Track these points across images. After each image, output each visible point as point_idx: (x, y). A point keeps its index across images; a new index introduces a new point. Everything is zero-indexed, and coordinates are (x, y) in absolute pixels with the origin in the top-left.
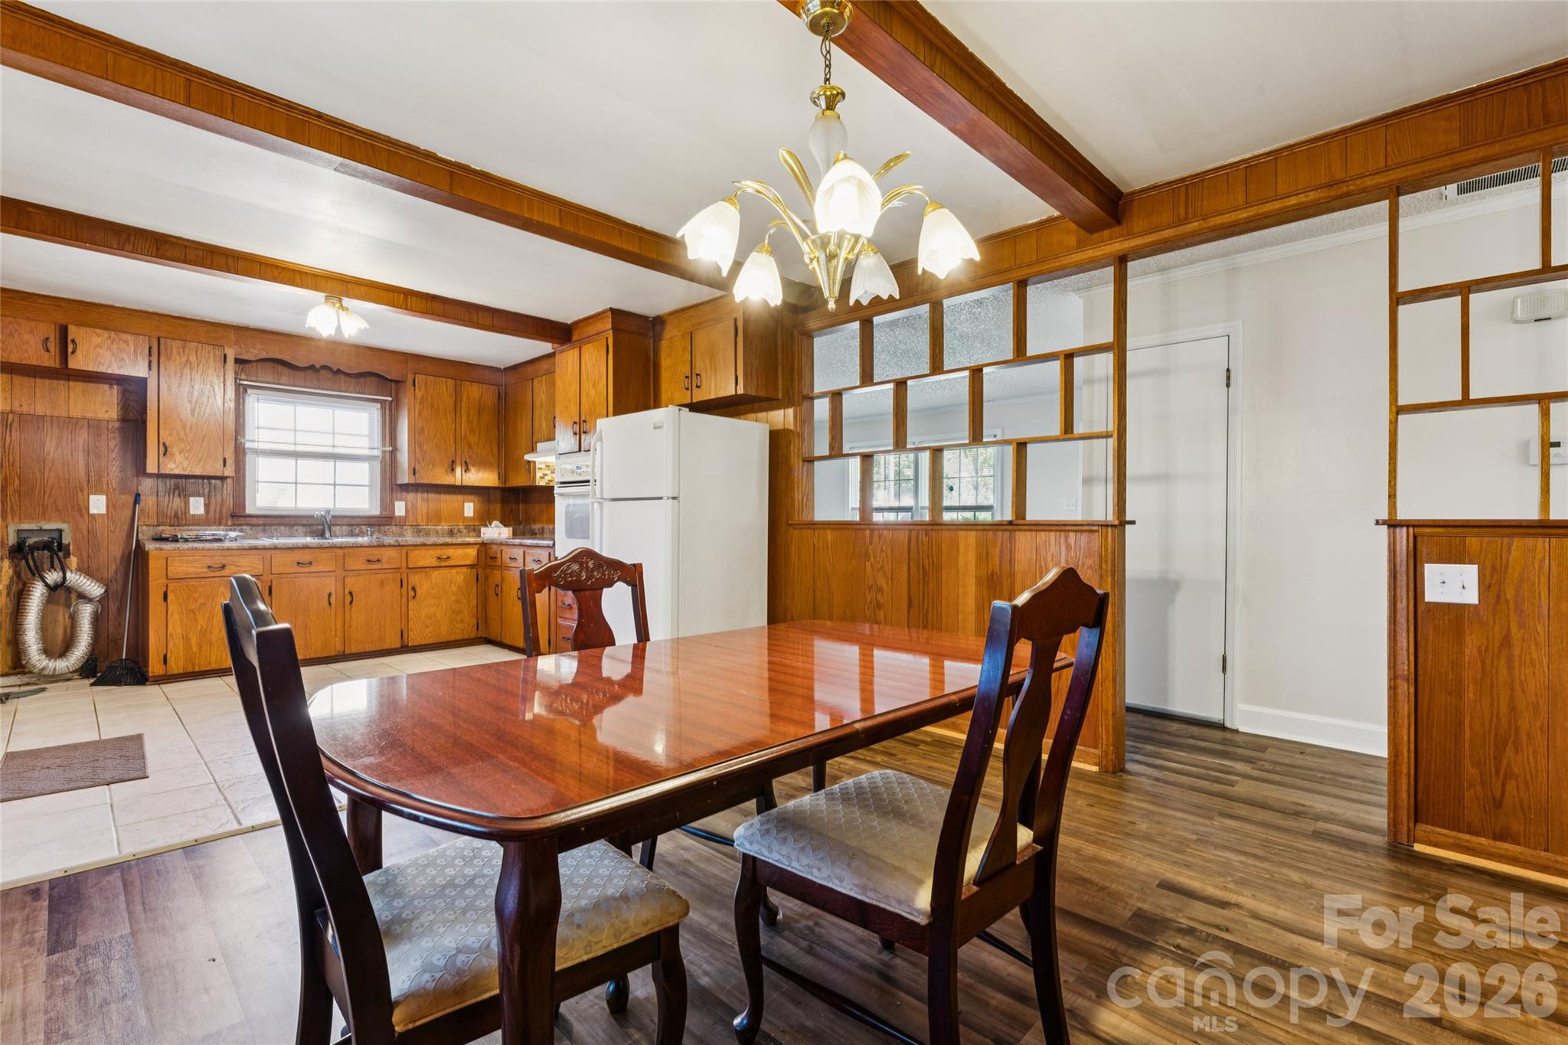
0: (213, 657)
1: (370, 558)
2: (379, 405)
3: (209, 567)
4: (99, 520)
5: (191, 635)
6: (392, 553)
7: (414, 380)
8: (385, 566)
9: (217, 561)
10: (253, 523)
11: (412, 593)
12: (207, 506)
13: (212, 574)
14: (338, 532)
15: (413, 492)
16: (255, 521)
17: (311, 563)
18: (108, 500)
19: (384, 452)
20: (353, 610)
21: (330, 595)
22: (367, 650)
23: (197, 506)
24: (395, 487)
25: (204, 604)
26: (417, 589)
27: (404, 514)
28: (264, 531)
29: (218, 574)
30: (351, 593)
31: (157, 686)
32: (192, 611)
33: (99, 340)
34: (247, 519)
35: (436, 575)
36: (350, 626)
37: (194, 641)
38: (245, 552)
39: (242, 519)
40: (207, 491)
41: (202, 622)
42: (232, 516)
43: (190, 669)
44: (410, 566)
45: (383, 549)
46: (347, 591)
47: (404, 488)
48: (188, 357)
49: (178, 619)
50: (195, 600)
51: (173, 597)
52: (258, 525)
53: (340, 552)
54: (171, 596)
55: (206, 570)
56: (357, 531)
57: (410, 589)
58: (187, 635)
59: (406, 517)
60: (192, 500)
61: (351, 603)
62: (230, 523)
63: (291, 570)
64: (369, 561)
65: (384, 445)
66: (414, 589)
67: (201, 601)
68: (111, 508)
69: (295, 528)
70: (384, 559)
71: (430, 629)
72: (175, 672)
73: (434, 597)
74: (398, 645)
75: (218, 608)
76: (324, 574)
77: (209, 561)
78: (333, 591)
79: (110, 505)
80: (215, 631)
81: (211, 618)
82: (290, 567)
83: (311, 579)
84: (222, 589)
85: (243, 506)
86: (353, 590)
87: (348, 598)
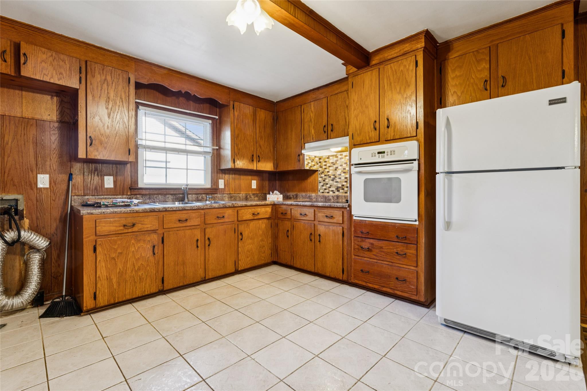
0: (128, 291)
1: (219, 215)
2: (210, 122)
3: (124, 226)
4: (44, 192)
5: (113, 277)
6: (230, 212)
7: (234, 105)
8: (227, 220)
9: (130, 221)
10: (142, 193)
11: (240, 237)
12: (115, 182)
13: (126, 231)
15: (228, 174)
16: (144, 192)
17: (186, 220)
18: (50, 178)
19: (213, 149)
20: (210, 249)
21: (197, 240)
22: (217, 275)
23: (109, 182)
24: (219, 171)
25: (121, 253)
26: (243, 234)
27: (223, 187)
28: (150, 198)
29: (130, 230)
30: (209, 239)
31: (89, 316)
32: (114, 258)
33: (45, 56)
34: (139, 191)
35: (252, 224)
36: (208, 260)
37: (114, 280)
38: (147, 214)
39: (136, 191)
40: (115, 172)
41: (120, 266)
42: (130, 189)
43: (112, 301)
44: (240, 219)
45: (225, 209)
46: (207, 238)
47: (223, 171)
48: (106, 77)
49: (104, 266)
50: (116, 250)
51: (100, 249)
52: (146, 195)
53: (202, 211)
54: (99, 249)
55: (122, 228)
56: (200, 198)
57: (239, 234)
58: (110, 277)
59: (224, 189)
60: (106, 178)
61: (209, 245)
62: (129, 193)
63: (175, 226)
64: (218, 217)
65: (213, 145)
66: (241, 234)
67: (119, 251)
68: (53, 184)
69: (167, 196)
70: (226, 215)
71: (249, 258)
72: (102, 305)
73: (251, 239)
74: (233, 270)
75: (131, 255)
76: (194, 227)
77: (123, 221)
78: (199, 238)
79: (52, 182)
80: (129, 272)
81: (126, 262)
82: (175, 223)
83: (187, 231)
84: (133, 241)
85: (136, 182)
86: (210, 236)
87: (207, 243)
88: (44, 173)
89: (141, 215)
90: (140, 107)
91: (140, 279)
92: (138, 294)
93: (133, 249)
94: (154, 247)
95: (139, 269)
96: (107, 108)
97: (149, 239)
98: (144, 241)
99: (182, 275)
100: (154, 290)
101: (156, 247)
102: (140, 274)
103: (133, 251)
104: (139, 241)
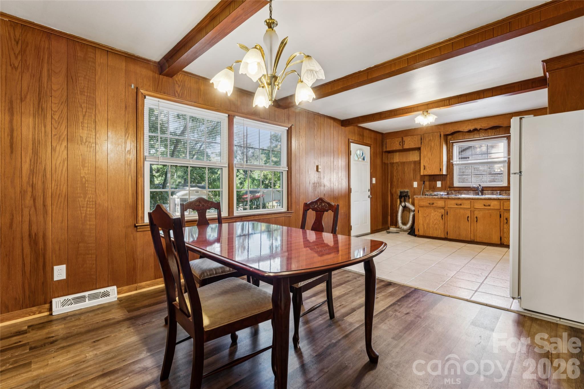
0: (431, 232)
1: (485, 204)
3: (429, 204)
4: (416, 189)
5: (425, 224)
6: (496, 202)
8: (492, 208)
9: (431, 202)
11: (506, 221)
12: (442, 184)
14: (486, 193)
16: (456, 189)
17: (461, 204)
18: (418, 183)
20: (478, 224)
21: (468, 217)
22: (484, 242)
25: (428, 215)
26: (509, 219)
29: (431, 206)
31: (417, 238)
32: (425, 217)
33: (409, 139)
34: (454, 188)
36: (476, 230)
37: (425, 226)
39: (452, 188)
40: (442, 179)
41: (427, 221)
42: (449, 187)
43: (424, 235)
44: (505, 208)
45: (491, 200)
46: (475, 216)
49: (422, 219)
50: (426, 213)
52: (457, 190)
53: (472, 200)
54: (420, 212)
55: (428, 204)
56: (495, 193)
57: (504, 219)
60: (438, 182)
61: (477, 221)
62: (448, 190)
63: (454, 207)
64: (484, 205)
66: (506, 219)
67: (427, 214)
70: (492, 204)
72: (421, 234)
74: (499, 243)
75: (432, 217)
76: (466, 209)
77: (429, 202)
78: (470, 216)
79: (418, 185)
80: (431, 224)
81: (430, 220)
82: (454, 205)
83: (461, 210)
84: (433, 211)
85: (453, 184)
86: (478, 216)
87: (475, 220)
88: (416, 181)
89: (437, 199)
90: (454, 144)
91: (436, 229)
92: (435, 235)
93: (433, 215)
94: (442, 215)
95: (435, 224)
96: (431, 152)
97: (440, 211)
98: (438, 212)
99: (458, 233)
100: (443, 236)
101: (444, 216)
102: (436, 226)
103: (433, 216)
104: (435, 211)
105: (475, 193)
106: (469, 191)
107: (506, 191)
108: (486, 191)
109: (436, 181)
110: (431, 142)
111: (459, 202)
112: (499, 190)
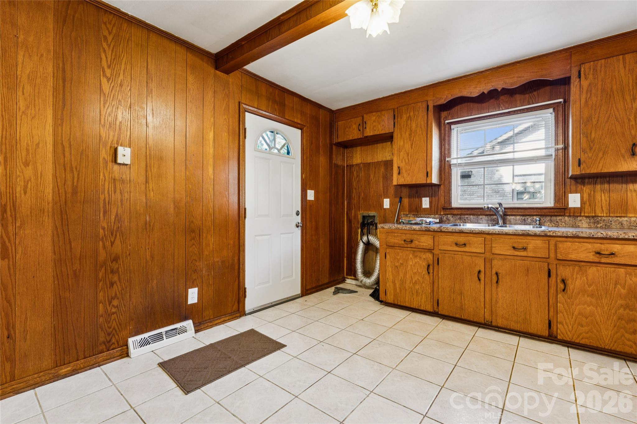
0: (407, 299)
1: (515, 245)
2: (552, 110)
3: (405, 241)
4: (387, 211)
5: (396, 282)
6: (539, 242)
7: (580, 72)
8: (531, 254)
9: (408, 237)
10: (454, 213)
11: (562, 286)
12: (431, 203)
13: (406, 246)
14: (512, 221)
15: (589, 183)
16: (455, 212)
17: (465, 245)
18: (390, 201)
19: (557, 150)
20: (499, 289)
21: (479, 272)
24: (568, 181)
25: (402, 264)
26: (569, 282)
27: (579, 206)
29: (409, 246)
30: (497, 274)
31: (384, 306)
32: (397, 266)
33: (374, 118)
34: (451, 211)
35: (592, 271)
36: (497, 302)
37: (397, 285)
39: (448, 210)
40: (431, 194)
41: (401, 275)
42: (443, 209)
43: (396, 303)
44: (560, 257)
45: (529, 238)
46: (494, 272)
47: (580, 181)
49: (391, 270)
50: (398, 261)
51: (388, 257)
52: (457, 215)
53: (488, 237)
54: (388, 256)
55: (403, 242)
56: (529, 220)
57: (559, 281)
58: (394, 282)
60: (424, 199)
61: (497, 282)
64: (514, 248)
65: (557, 143)
66: (563, 281)
67: (401, 261)
70: (530, 247)
71: (586, 329)
72: (390, 301)
73: (592, 295)
74: (546, 333)
75: (409, 267)
76: (475, 254)
77: (404, 237)
78: (482, 269)
79: (391, 204)
80: (408, 282)
81: (406, 273)
82: (451, 246)
83: (465, 257)
84: (411, 256)
85: (450, 203)
86: (500, 271)
87: (495, 278)
88: (387, 197)
89: (419, 233)
90: (453, 127)
91: (417, 292)
92: (415, 306)
93: (411, 263)
94: (429, 266)
95: (416, 283)
96: (410, 140)
97: (424, 256)
98: (420, 258)
99: (459, 305)
100: (429, 308)
101: (431, 267)
102: (417, 287)
103: (411, 265)
104: (416, 257)
105: (491, 220)
106: (479, 215)
107: (551, 216)
108: (513, 217)
109: (420, 197)
110: (411, 121)
111: (462, 239)
112: (536, 215)
